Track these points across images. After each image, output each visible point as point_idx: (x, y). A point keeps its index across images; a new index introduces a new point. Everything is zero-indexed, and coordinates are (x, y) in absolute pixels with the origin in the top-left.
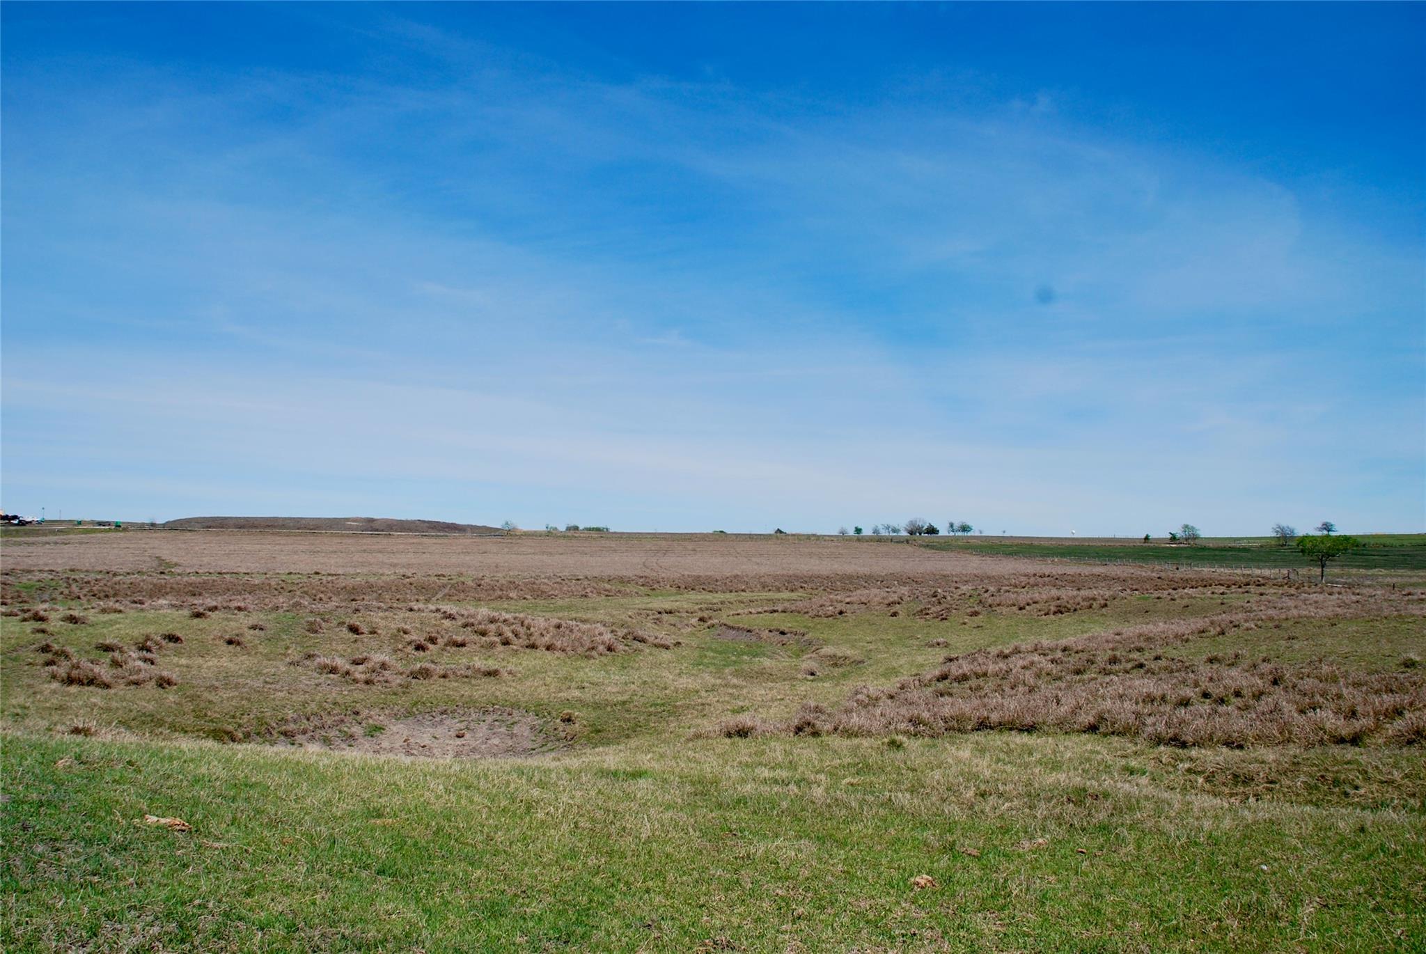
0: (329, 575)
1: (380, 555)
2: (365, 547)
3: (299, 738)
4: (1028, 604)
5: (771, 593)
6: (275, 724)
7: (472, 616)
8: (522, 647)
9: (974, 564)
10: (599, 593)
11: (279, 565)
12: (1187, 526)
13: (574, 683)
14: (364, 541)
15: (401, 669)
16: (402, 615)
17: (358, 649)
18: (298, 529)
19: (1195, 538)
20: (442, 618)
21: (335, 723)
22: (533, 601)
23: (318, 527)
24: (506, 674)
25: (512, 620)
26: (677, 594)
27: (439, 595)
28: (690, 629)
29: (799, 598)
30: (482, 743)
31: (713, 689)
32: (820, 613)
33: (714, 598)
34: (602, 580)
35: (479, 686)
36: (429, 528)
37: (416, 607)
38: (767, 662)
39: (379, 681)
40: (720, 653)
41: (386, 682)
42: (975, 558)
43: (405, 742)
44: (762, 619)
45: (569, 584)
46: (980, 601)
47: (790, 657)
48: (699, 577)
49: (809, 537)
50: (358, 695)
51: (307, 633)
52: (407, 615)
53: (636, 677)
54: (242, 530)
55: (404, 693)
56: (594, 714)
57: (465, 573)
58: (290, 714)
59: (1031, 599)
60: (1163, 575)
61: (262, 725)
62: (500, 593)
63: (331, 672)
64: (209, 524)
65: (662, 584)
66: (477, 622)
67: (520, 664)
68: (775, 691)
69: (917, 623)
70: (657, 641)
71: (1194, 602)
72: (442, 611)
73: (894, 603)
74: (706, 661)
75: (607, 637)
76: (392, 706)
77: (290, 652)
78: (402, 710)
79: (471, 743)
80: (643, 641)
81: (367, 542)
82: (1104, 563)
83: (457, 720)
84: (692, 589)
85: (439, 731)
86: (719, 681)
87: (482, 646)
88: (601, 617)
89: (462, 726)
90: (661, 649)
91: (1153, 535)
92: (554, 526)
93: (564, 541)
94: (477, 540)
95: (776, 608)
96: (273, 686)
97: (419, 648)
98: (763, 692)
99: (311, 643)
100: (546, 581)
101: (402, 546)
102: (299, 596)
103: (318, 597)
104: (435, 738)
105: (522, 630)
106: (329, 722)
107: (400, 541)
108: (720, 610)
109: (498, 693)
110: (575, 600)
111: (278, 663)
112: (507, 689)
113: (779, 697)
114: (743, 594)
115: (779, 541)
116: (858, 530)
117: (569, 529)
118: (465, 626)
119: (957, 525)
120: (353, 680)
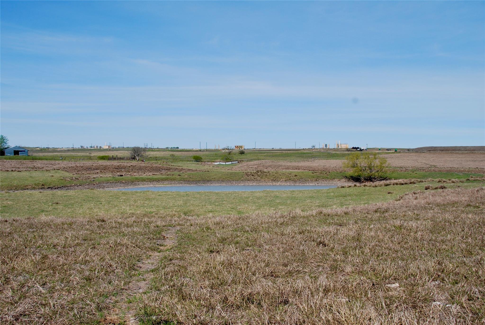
11: (465, 165)
18: (466, 151)
54: (443, 152)
64: (430, 149)
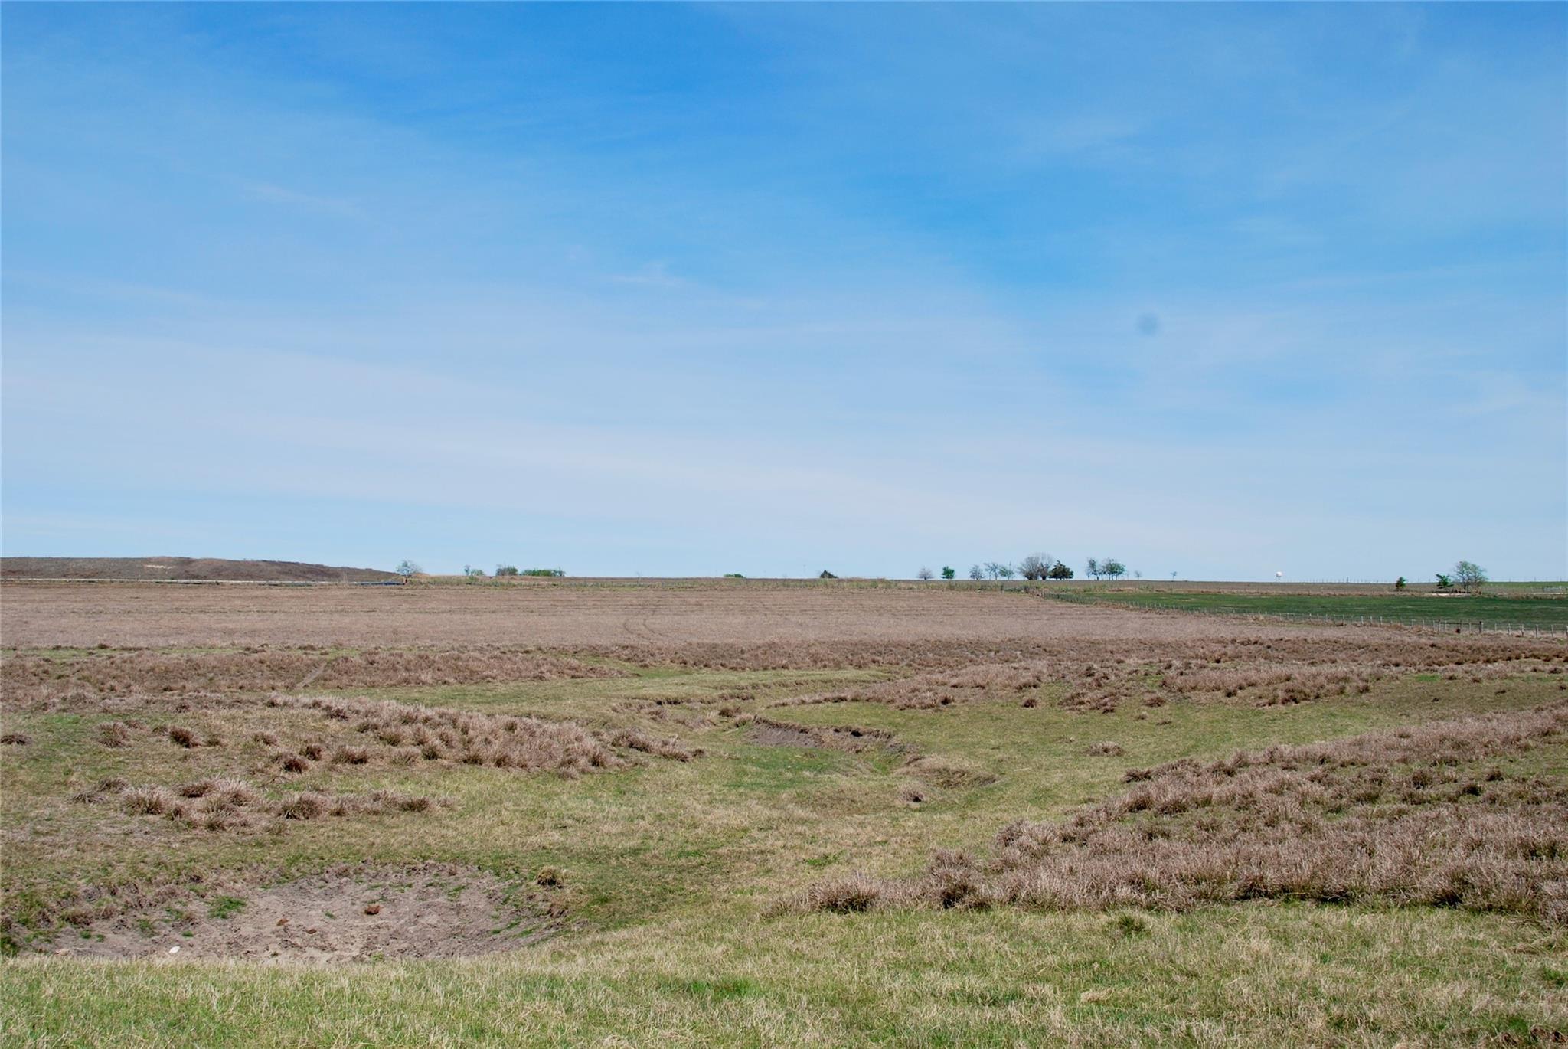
0: (124, 649)
1: (202, 616)
2: (177, 604)
3: (99, 926)
4: (1241, 688)
5: (827, 671)
6: (54, 905)
7: (374, 714)
8: (457, 761)
9: (1133, 625)
10: (561, 673)
11: (36, 635)
12: (1464, 565)
13: (548, 819)
14: (176, 594)
15: (266, 804)
16: (258, 714)
17: (189, 771)
19: (1479, 583)
20: (326, 717)
21: (159, 898)
22: (459, 686)
23: (96, 573)
24: (438, 808)
25: (437, 719)
26: (681, 673)
27: (307, 680)
28: (707, 728)
29: (872, 679)
30: (409, 923)
31: (767, 827)
32: (913, 702)
33: (741, 679)
34: (564, 652)
35: (398, 827)
36: (280, 573)
37: (279, 700)
38: (844, 782)
39: (231, 825)
40: (766, 766)
41: (244, 825)
42: (1133, 614)
43: (279, 924)
44: (823, 712)
45: (514, 659)
46: (1164, 683)
47: (872, 771)
48: (716, 646)
49: (874, 583)
50: (198, 849)
51: (102, 747)
52: (266, 713)
53: (644, 807)
55: (274, 843)
56: (592, 872)
57: (345, 644)
58: (82, 885)
59: (1246, 679)
60: (1436, 640)
61: (31, 907)
62: (405, 674)
63: (148, 811)
65: (658, 658)
66: (382, 723)
67: (457, 789)
68: (869, 828)
69: (1066, 717)
70: (667, 749)
71: (1513, 685)
72: (323, 705)
73: (1027, 685)
74: (746, 779)
75: (590, 743)
76: (255, 865)
77: (73, 779)
78: (273, 871)
79: (391, 923)
80: (644, 748)
81: (181, 596)
82: (1340, 622)
83: (365, 886)
84: (705, 666)
85: (338, 904)
86: (776, 813)
87: (394, 762)
88: (568, 711)
89: (374, 894)
90: (674, 762)
91: (1411, 579)
92: (478, 568)
93: (496, 592)
94: (360, 591)
95: (843, 695)
96: (49, 839)
97: (292, 766)
98: (852, 831)
99: (109, 762)
100: (477, 654)
101: (238, 602)
102: (77, 685)
103: (108, 685)
104: (331, 916)
105: (454, 734)
106: (149, 897)
107: (234, 593)
108: (753, 698)
109: (430, 840)
110: (526, 685)
111: (56, 799)
112: (444, 832)
113: (878, 839)
114: (785, 672)
115: (829, 590)
116: (948, 573)
117: (501, 573)
118: (364, 729)
119: (1100, 564)
120: (189, 824)
